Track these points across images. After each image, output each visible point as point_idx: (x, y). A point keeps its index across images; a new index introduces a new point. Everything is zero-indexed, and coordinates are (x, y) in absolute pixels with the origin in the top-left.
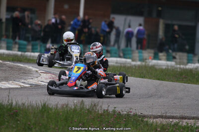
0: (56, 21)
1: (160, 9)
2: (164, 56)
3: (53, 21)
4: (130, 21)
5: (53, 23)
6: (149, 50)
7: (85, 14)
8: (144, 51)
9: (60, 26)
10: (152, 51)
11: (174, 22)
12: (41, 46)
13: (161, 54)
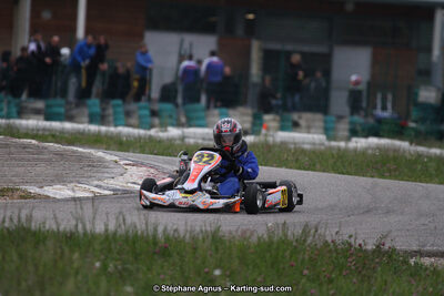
0: (39, 47)
1: (251, 16)
2: (274, 120)
3: (33, 47)
4: (191, 45)
5: (33, 52)
6: (241, 109)
7: (88, 31)
8: (231, 112)
9: (48, 60)
10: (249, 111)
11: (289, 47)
12: (9, 103)
13: (267, 117)
